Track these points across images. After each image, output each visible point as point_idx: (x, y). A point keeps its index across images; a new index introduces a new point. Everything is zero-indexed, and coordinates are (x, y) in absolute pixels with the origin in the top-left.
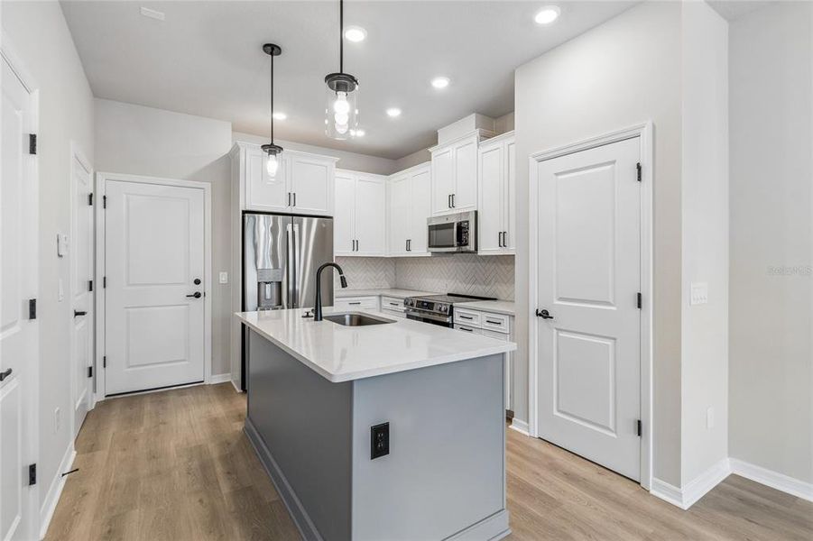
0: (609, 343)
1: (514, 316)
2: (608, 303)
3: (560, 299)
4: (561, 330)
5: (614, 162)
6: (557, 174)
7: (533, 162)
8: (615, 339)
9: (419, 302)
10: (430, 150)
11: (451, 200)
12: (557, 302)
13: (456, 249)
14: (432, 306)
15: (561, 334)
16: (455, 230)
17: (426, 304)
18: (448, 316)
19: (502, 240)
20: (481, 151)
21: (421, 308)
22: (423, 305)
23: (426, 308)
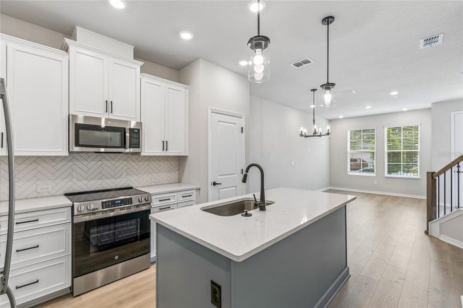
0: (234, 188)
1: (200, 189)
2: (234, 174)
3: (220, 175)
4: (220, 189)
5: (235, 124)
6: (219, 121)
7: (210, 111)
8: (236, 186)
9: (106, 202)
10: (67, 40)
11: (109, 106)
12: (219, 177)
13: (128, 150)
14: (129, 201)
15: (220, 191)
16: (128, 135)
17: (119, 202)
18: (150, 203)
19: (165, 146)
20: (144, 80)
21: (112, 207)
22: (114, 203)
23: (121, 205)
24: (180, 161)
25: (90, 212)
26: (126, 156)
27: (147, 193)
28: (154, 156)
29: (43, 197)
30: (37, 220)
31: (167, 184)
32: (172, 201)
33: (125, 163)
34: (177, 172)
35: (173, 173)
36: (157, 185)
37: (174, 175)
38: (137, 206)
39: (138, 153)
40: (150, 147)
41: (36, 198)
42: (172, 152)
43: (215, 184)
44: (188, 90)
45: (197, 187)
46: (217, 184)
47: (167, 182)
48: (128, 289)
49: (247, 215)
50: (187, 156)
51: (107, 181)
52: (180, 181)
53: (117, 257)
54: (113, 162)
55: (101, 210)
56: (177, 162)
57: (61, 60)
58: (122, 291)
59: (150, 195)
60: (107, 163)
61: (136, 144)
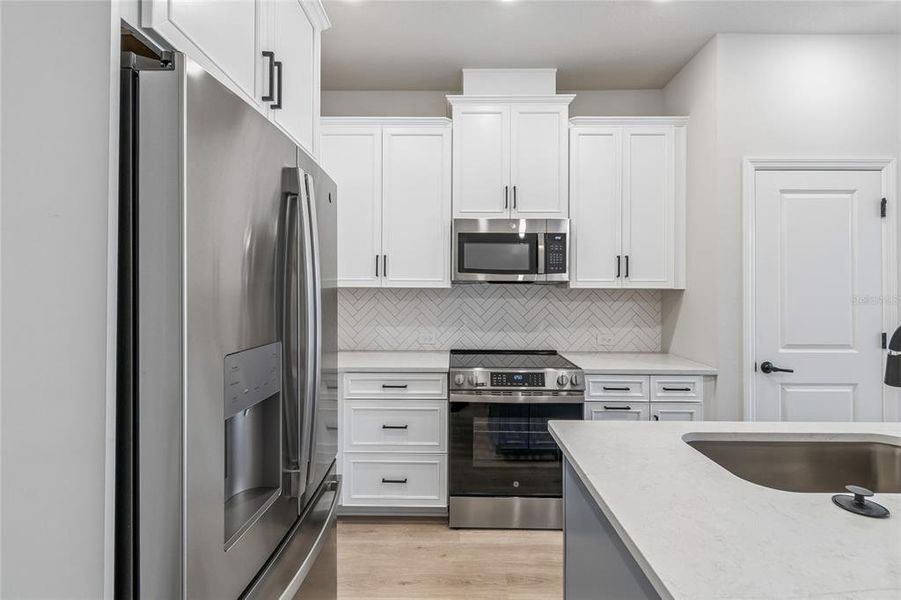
0: (849, 390)
1: (715, 376)
2: (848, 346)
3: (790, 346)
4: (787, 384)
5: (853, 192)
6: (782, 191)
7: (749, 169)
8: (855, 385)
9: (497, 374)
10: (450, 98)
11: (511, 196)
12: (782, 351)
13: (542, 278)
14: (540, 379)
15: (789, 390)
16: (541, 247)
17: (520, 378)
18: (582, 391)
19: (623, 266)
20: (576, 130)
21: (507, 385)
22: (510, 379)
23: (524, 385)
24: (666, 301)
25: (471, 387)
26: (545, 289)
27: (577, 368)
28: (602, 289)
29: (425, 351)
30: (405, 387)
31: (631, 353)
32: (634, 394)
33: (544, 302)
34: (659, 329)
35: (648, 330)
36: (609, 352)
37: (651, 335)
38: (555, 392)
39: (564, 284)
40: (588, 269)
41: (418, 351)
42: (639, 280)
43: (767, 368)
44: (683, 129)
45: (709, 369)
46: (776, 370)
47: (632, 348)
48: (533, 556)
49: (859, 506)
50: (682, 291)
51: (513, 335)
52: (664, 351)
53: (516, 484)
54: (523, 300)
55: (489, 387)
56: (659, 304)
57: (440, 133)
58: (521, 556)
59: (583, 374)
60: (511, 300)
61: (559, 265)
